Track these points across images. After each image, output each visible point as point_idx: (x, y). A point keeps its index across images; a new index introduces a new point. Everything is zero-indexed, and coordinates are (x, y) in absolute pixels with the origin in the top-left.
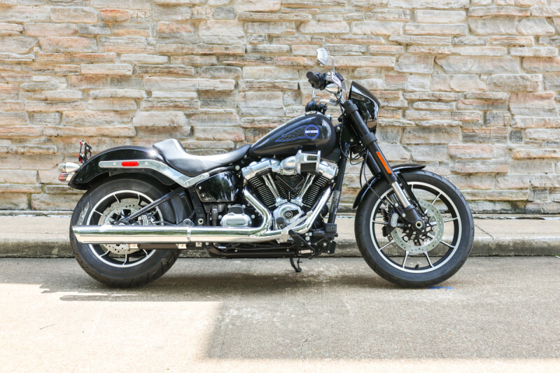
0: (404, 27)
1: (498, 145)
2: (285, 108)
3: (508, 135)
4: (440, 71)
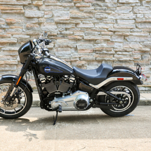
0: (113, 25)
1: (146, 67)
2: (71, 54)
3: (150, 63)
4: (126, 41)
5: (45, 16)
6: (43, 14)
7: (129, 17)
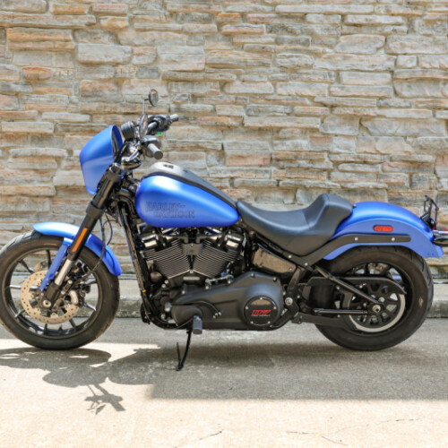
5: (135, 60)
6: (130, 55)
7: (375, 64)
